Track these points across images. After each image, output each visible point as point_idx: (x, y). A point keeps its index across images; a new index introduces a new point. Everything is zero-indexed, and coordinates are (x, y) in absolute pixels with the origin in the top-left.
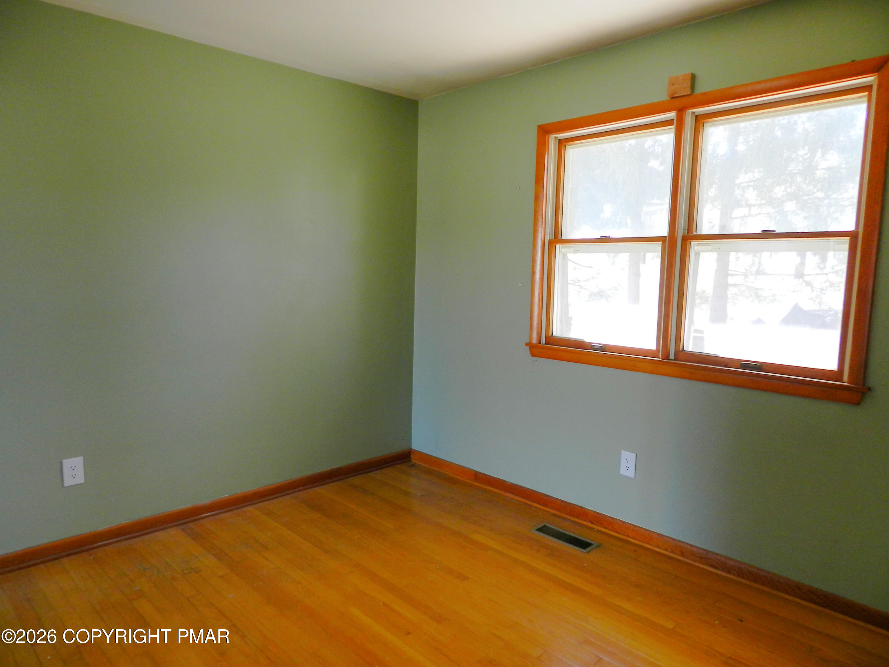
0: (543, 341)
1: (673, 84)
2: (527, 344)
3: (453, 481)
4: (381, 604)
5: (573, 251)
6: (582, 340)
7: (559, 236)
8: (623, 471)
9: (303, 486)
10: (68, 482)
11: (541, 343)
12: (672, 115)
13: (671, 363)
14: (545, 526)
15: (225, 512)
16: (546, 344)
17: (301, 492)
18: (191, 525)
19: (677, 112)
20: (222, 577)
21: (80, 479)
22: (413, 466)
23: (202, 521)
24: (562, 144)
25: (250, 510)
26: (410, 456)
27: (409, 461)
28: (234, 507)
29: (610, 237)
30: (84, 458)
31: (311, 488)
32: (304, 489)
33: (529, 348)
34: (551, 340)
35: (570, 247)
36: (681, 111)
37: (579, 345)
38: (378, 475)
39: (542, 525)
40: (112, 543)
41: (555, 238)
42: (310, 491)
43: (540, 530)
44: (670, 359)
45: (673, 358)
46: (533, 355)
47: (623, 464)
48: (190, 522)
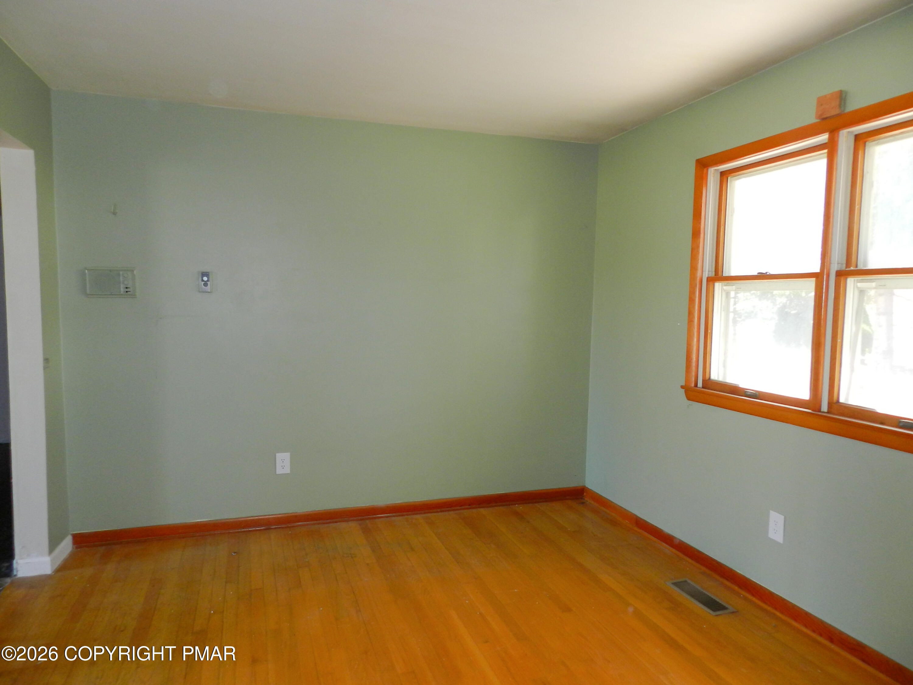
0: (700, 384)
1: (822, 105)
2: (682, 387)
3: (614, 523)
4: (478, 613)
5: (734, 289)
6: (737, 385)
7: (720, 273)
8: (771, 535)
9: (469, 505)
10: (279, 471)
11: (697, 386)
12: (824, 138)
13: (822, 416)
14: (686, 581)
15: (397, 516)
16: (703, 387)
17: (465, 511)
18: (367, 522)
19: (829, 134)
20: (368, 564)
21: (287, 470)
22: (583, 503)
23: (377, 520)
24: (724, 175)
25: (419, 518)
26: (583, 494)
27: (581, 498)
28: (405, 513)
29: (768, 274)
30: (291, 455)
31: (476, 508)
32: (470, 508)
33: (685, 391)
34: (708, 383)
35: (732, 285)
36: (834, 132)
37: (734, 390)
38: (544, 507)
39: (683, 579)
40: (307, 525)
41: (715, 275)
42: (474, 511)
43: (675, 584)
44: (822, 410)
45: (826, 410)
46: (689, 399)
47: (772, 526)
48: (367, 519)
